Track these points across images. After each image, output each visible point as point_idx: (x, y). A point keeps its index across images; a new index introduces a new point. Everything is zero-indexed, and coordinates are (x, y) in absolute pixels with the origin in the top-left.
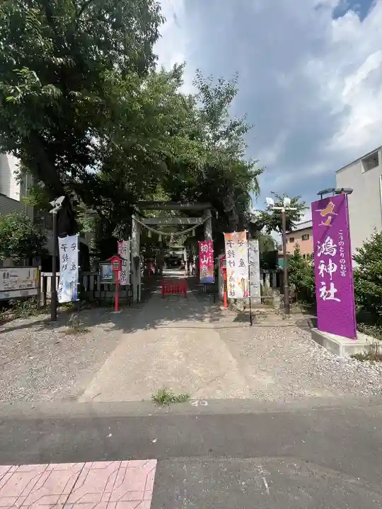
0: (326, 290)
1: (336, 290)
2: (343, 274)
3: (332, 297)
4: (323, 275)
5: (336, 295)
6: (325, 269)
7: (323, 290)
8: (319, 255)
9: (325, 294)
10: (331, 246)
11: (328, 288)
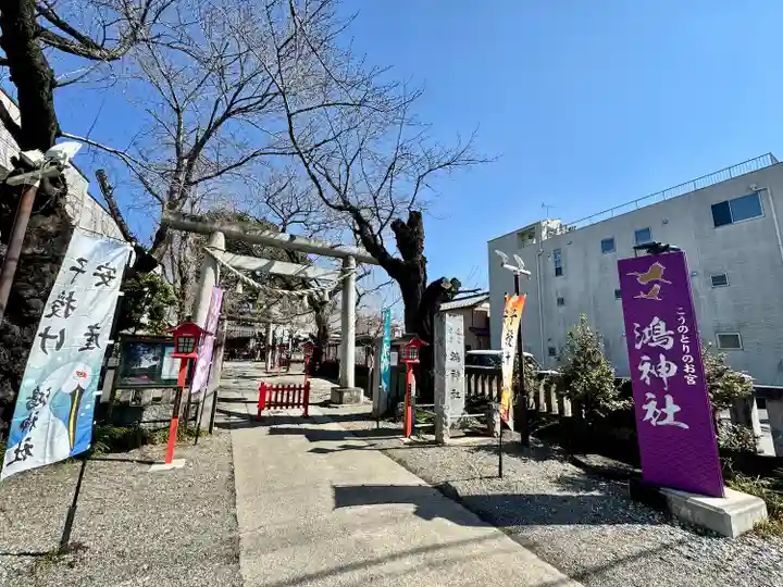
0: (658, 407)
1: (677, 409)
2: (691, 380)
3: (669, 420)
4: (648, 382)
5: (677, 416)
6: (653, 371)
7: (651, 407)
8: (638, 346)
9: (655, 414)
10: (663, 333)
11: (661, 404)
